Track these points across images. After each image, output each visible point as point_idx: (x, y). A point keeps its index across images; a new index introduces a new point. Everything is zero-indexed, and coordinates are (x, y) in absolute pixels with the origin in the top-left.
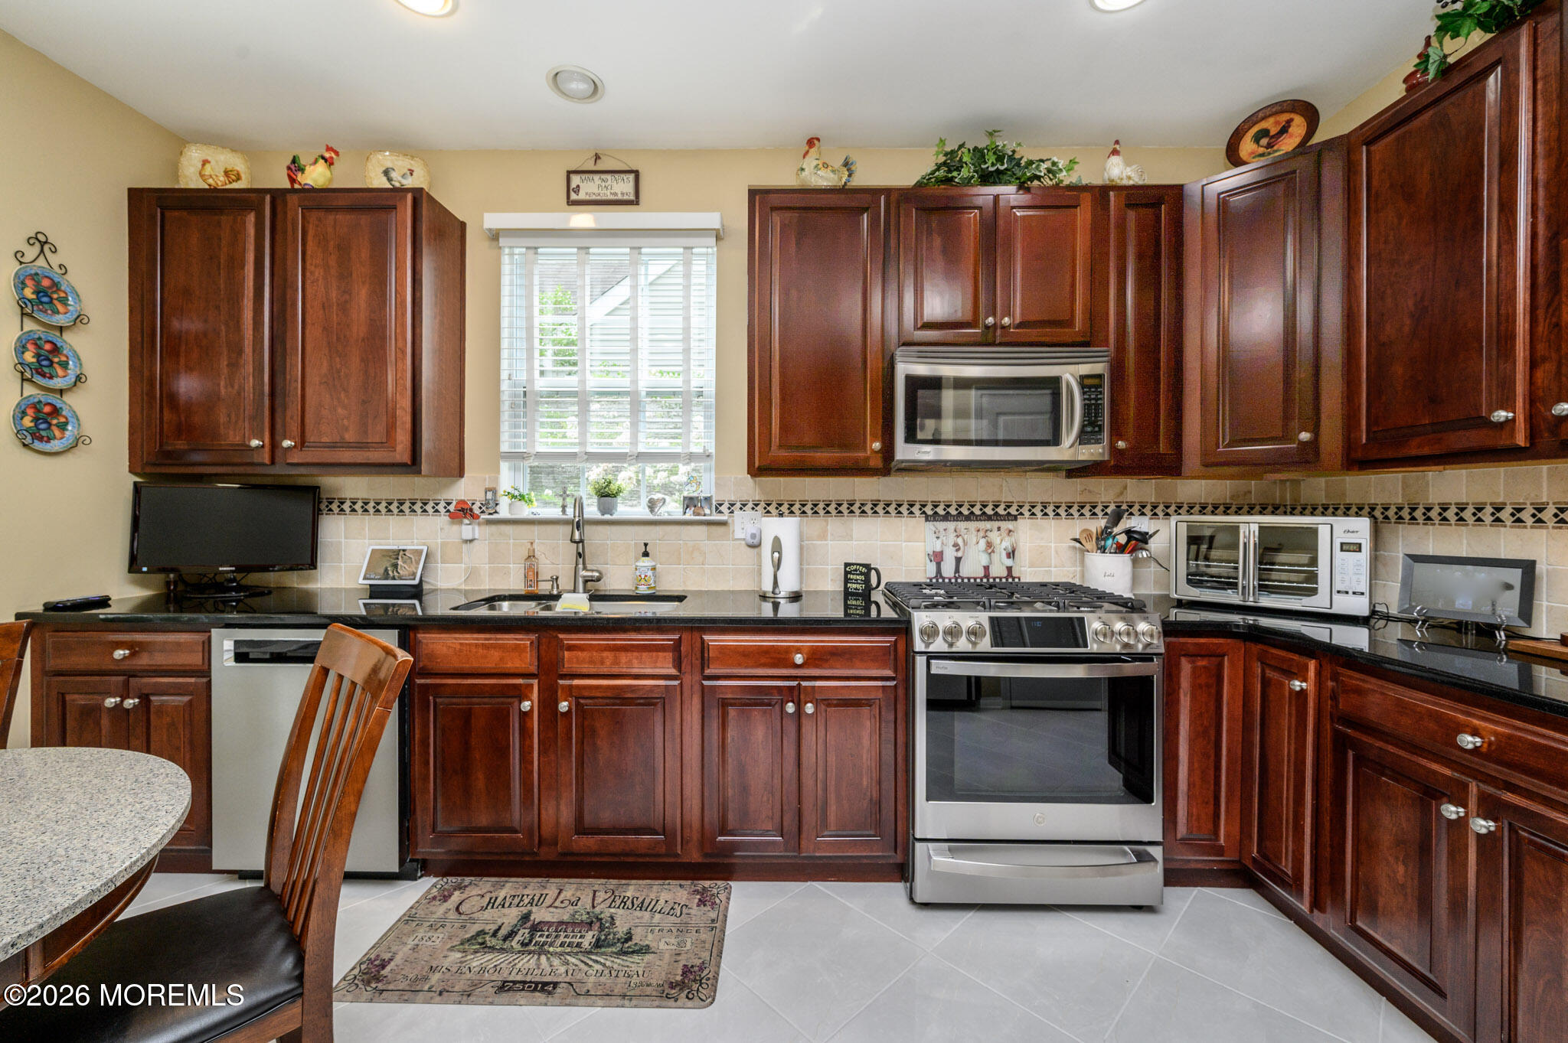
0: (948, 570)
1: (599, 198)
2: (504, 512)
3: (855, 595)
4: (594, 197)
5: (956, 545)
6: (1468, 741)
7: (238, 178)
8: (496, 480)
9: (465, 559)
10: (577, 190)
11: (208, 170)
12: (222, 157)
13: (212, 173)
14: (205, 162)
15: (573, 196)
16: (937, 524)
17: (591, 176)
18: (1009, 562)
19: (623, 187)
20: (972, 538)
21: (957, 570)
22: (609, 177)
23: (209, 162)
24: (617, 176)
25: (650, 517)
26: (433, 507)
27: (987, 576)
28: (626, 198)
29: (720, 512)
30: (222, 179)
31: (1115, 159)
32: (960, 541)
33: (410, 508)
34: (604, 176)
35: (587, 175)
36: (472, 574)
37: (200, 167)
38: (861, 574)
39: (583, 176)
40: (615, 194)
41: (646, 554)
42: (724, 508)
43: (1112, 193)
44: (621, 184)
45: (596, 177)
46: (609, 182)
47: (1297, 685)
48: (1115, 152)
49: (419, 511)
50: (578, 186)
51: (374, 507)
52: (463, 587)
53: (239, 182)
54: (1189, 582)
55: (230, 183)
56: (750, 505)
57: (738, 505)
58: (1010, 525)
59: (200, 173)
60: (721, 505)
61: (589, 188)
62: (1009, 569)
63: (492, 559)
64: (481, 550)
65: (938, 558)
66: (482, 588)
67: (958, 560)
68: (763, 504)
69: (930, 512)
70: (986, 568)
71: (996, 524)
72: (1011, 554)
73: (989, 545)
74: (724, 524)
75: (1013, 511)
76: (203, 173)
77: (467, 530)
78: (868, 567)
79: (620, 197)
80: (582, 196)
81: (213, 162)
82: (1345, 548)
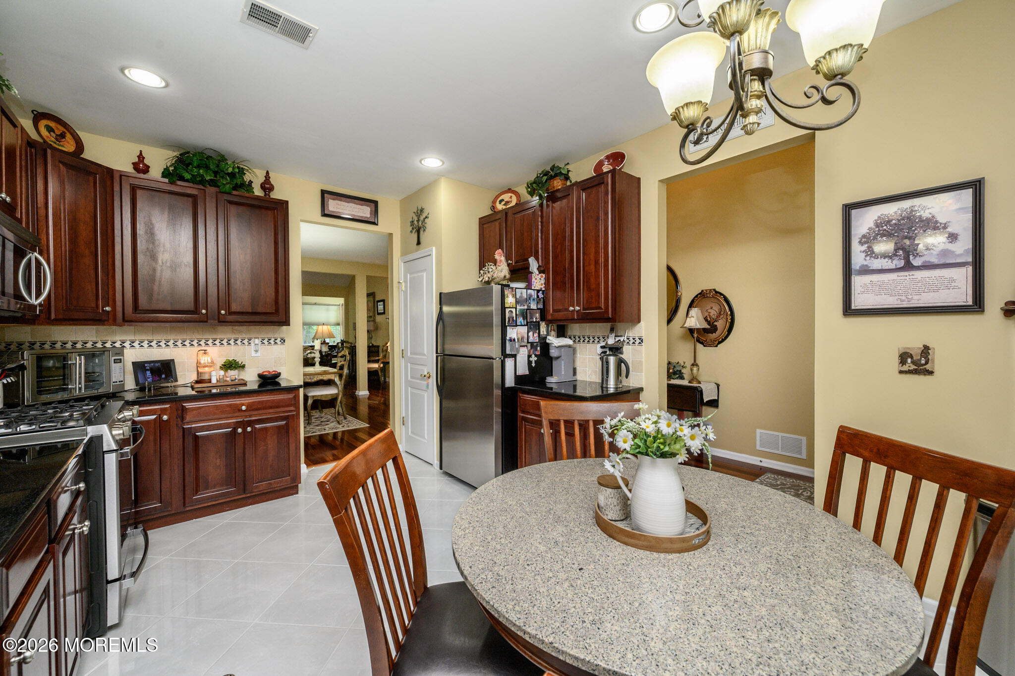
54: (38, 392)
82: (116, 361)
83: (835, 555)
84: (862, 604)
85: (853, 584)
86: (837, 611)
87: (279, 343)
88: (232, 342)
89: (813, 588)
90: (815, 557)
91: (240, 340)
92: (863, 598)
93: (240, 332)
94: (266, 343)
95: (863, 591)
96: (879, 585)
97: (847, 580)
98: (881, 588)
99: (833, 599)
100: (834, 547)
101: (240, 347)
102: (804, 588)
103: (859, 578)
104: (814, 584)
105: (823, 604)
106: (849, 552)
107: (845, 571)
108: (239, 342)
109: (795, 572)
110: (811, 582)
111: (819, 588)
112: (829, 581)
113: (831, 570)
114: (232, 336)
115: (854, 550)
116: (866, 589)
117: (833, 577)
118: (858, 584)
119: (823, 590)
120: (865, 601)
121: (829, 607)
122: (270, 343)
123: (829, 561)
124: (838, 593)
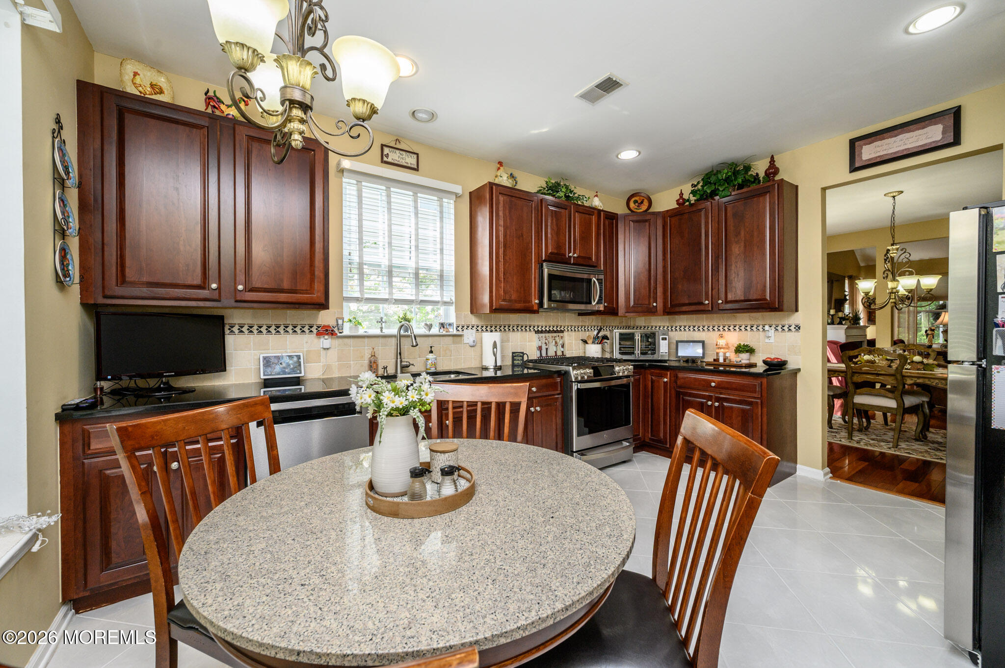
0: (544, 354)
1: (399, 163)
2: (346, 331)
3: (518, 366)
4: (396, 162)
5: (546, 343)
6: (713, 384)
7: (161, 92)
8: (342, 313)
9: (322, 360)
10: (387, 156)
11: (138, 80)
12: (149, 74)
13: (141, 83)
14: (136, 74)
15: (385, 159)
16: (539, 334)
17: (395, 150)
18: (562, 349)
19: (411, 161)
20: (551, 340)
21: (547, 354)
22: (404, 153)
23: (139, 75)
24: (408, 154)
25: (427, 333)
26: (301, 329)
27: (556, 355)
28: (412, 166)
29: (458, 330)
30: (149, 89)
31: (596, 198)
32: (547, 341)
33: (284, 329)
34: (401, 152)
35: (393, 149)
36: (328, 368)
37: (132, 77)
38: (520, 356)
39: (391, 149)
40: (407, 163)
41: (431, 352)
42: (459, 329)
43: (602, 213)
44: (410, 158)
45: (398, 152)
46: (404, 156)
47: (665, 380)
48: (596, 196)
49: (291, 331)
50: (388, 154)
51: (257, 329)
52: (322, 377)
53: (162, 95)
54: (620, 353)
55: (155, 94)
56: (470, 327)
57: (465, 327)
58: (561, 334)
59: (132, 81)
60: (458, 327)
61: (394, 156)
62: (563, 352)
63: (340, 359)
64: (333, 355)
65: (540, 348)
66: (333, 376)
67: (547, 349)
68: (475, 327)
69: (536, 330)
70: (556, 352)
71: (558, 334)
72: (563, 346)
73: (556, 343)
74: (460, 336)
75: (562, 329)
76: (135, 82)
77: (326, 341)
78: (523, 353)
79: (409, 165)
80: (390, 160)
81: (141, 75)
82: (663, 339)
83: (278, 575)
84: (230, 545)
85: (244, 557)
86: (244, 530)
87: (794, 330)
88: (748, 328)
89: (270, 532)
90: (292, 559)
91: (755, 326)
92: (231, 551)
93: (756, 319)
94: (780, 330)
95: (234, 556)
96: (222, 572)
97: (251, 556)
98: (220, 570)
99: (251, 534)
100: (286, 585)
101: (755, 333)
102: (276, 529)
103: (242, 567)
104: (272, 536)
105: (255, 528)
106: (268, 591)
107: (258, 564)
108: (754, 328)
109: (292, 534)
110: (275, 536)
111: (266, 536)
112: (263, 545)
113: (269, 556)
114: (749, 323)
115: (265, 598)
116: (232, 560)
117: (264, 551)
118: (240, 560)
119: (262, 536)
120: (229, 549)
121: (251, 528)
122: (784, 330)
123: (278, 564)
124: (251, 541)
